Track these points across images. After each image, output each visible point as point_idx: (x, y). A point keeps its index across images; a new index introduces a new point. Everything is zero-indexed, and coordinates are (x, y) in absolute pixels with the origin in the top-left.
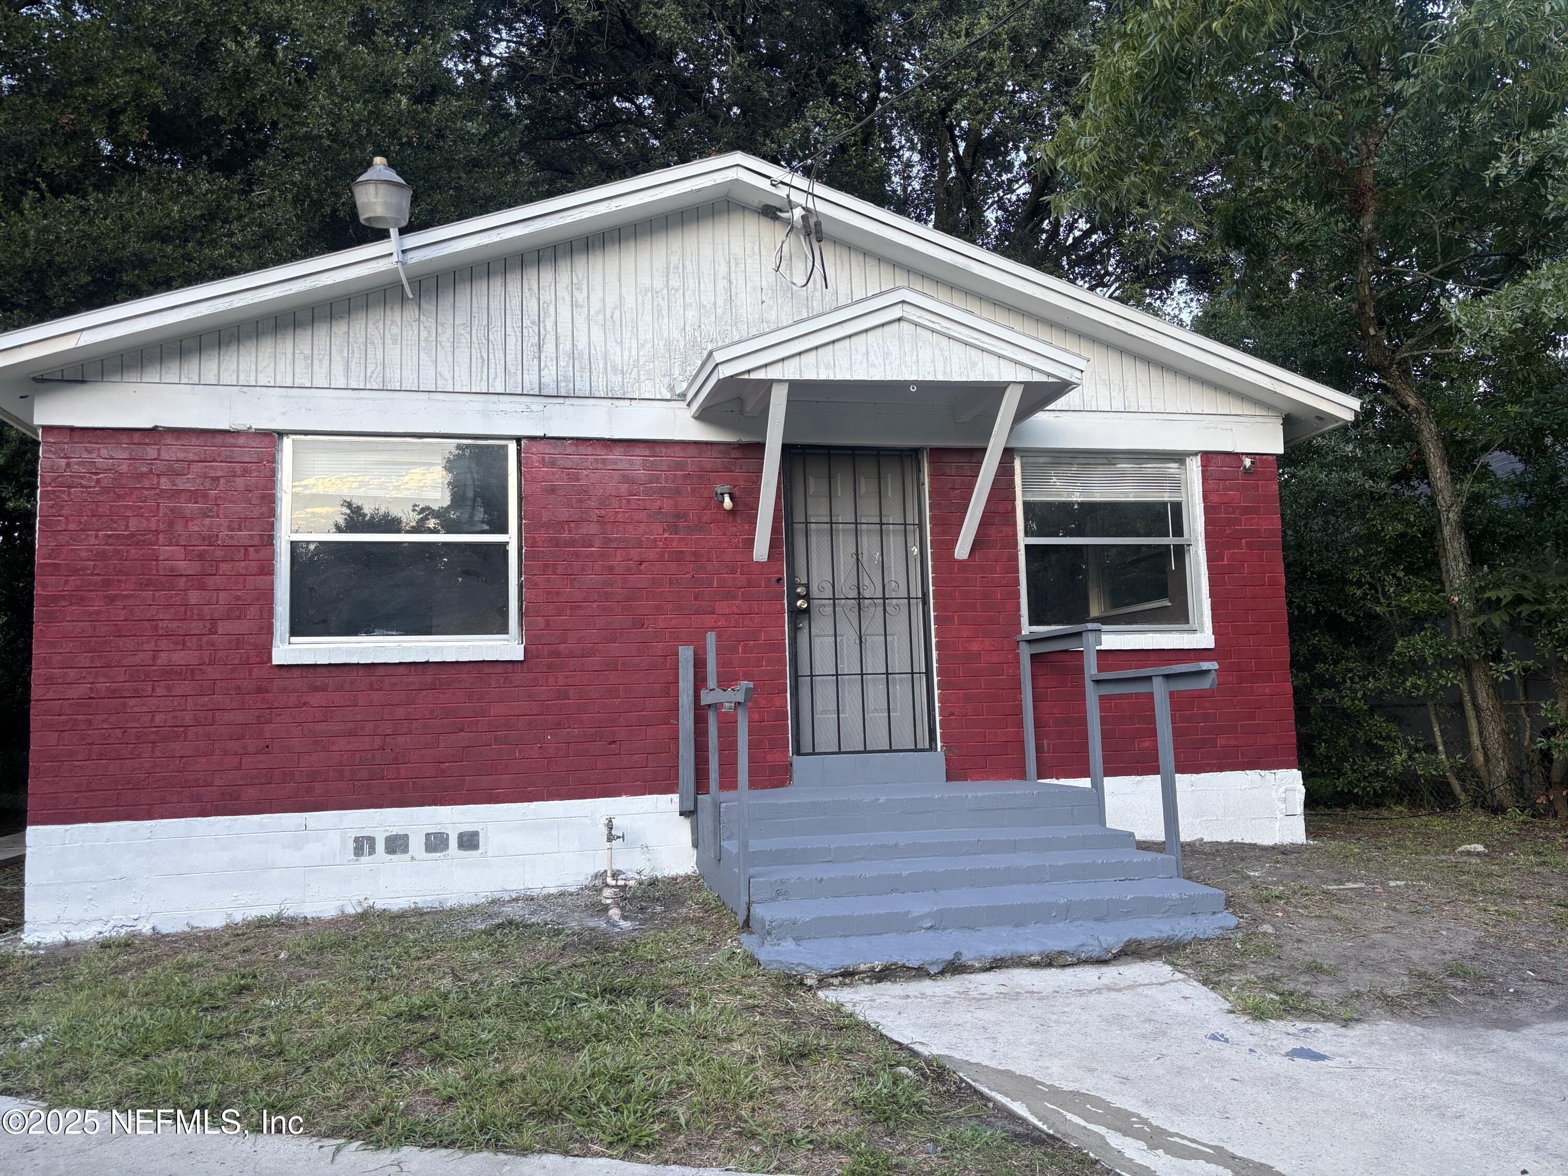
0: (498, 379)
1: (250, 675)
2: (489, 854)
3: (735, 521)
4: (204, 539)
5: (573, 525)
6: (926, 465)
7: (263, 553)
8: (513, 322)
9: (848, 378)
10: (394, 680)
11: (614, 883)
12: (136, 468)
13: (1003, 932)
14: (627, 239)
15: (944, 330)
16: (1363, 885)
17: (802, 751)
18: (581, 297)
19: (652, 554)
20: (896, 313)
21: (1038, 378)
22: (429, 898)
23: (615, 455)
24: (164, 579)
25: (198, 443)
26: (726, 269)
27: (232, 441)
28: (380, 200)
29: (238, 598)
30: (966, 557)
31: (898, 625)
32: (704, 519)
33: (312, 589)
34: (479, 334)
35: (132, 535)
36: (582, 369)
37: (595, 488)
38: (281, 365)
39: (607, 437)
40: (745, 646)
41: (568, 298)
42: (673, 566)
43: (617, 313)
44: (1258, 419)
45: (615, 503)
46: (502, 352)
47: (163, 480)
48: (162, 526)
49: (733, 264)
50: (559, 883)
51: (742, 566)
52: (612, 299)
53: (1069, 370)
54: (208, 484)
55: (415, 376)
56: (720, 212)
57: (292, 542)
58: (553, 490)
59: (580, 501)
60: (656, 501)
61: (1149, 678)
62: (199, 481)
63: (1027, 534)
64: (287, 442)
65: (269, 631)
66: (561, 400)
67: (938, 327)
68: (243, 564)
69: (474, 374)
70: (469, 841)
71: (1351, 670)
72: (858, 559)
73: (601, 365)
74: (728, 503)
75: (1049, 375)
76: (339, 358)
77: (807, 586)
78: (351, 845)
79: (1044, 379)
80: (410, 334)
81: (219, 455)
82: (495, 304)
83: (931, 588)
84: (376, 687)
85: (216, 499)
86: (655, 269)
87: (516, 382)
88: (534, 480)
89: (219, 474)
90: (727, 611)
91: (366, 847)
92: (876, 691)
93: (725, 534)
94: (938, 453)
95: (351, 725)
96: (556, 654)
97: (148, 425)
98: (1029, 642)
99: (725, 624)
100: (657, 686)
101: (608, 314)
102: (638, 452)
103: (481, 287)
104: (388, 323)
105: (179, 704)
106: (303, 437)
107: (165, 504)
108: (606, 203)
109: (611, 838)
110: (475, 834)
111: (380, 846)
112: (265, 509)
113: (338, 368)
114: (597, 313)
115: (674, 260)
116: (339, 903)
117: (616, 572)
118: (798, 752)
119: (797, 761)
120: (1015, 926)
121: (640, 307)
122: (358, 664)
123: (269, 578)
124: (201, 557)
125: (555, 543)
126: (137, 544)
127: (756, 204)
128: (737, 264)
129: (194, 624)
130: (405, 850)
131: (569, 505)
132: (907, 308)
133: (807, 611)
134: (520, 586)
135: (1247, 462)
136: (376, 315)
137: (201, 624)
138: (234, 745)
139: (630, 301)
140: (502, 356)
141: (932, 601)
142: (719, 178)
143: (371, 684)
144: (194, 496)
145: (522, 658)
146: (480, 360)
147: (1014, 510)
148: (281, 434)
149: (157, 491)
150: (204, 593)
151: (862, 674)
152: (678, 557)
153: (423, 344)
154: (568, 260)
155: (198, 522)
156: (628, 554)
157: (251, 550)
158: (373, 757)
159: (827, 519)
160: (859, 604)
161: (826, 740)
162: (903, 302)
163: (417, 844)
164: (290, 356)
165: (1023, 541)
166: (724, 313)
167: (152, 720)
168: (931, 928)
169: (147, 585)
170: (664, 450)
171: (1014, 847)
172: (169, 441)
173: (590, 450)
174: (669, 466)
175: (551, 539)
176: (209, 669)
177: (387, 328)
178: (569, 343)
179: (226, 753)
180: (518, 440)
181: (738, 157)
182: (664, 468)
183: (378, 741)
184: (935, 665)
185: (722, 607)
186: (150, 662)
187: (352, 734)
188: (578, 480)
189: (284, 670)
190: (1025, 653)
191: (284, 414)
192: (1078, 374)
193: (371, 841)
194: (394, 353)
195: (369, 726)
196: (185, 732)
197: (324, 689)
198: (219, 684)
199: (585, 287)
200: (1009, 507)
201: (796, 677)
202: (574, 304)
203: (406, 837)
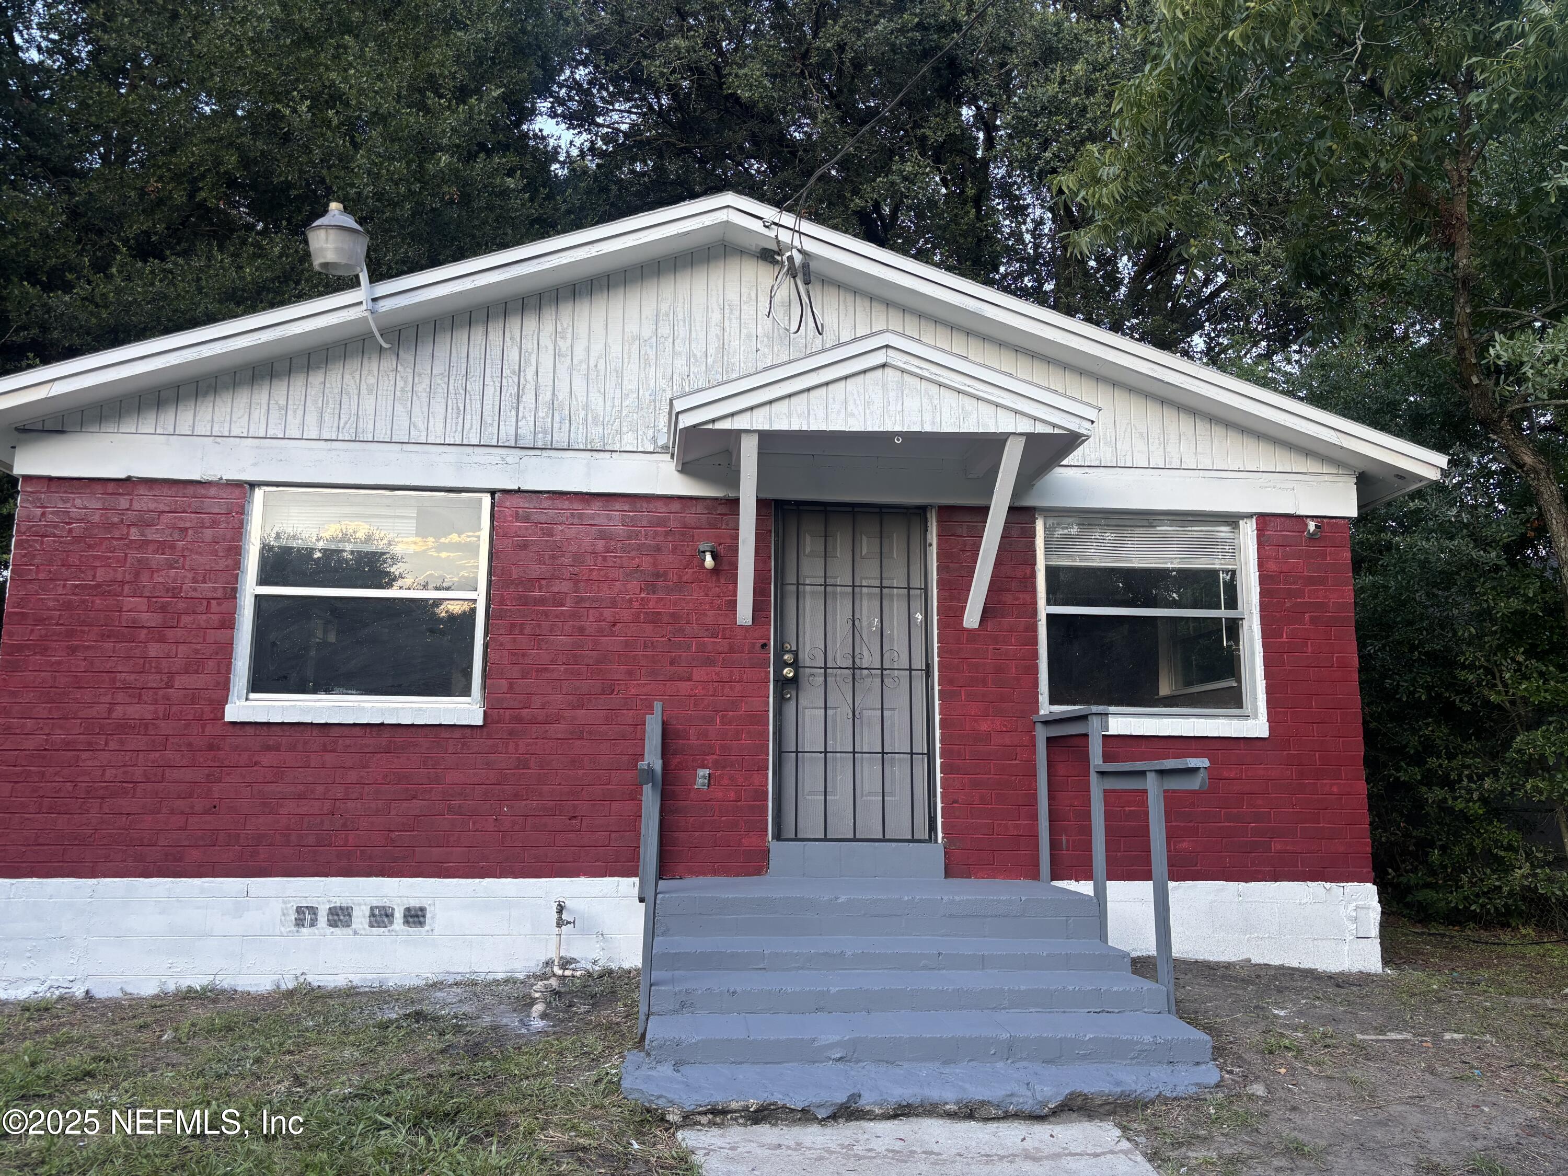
0: (474, 430)
1: (203, 731)
2: (436, 932)
3: (718, 581)
4: (168, 590)
5: (544, 583)
6: (935, 524)
7: (225, 607)
8: (492, 371)
9: (823, 428)
10: (348, 742)
11: (560, 972)
12: (107, 518)
13: (925, 1070)
14: (616, 286)
15: (933, 377)
16: (1409, 1036)
17: (784, 836)
18: (564, 345)
19: (626, 615)
20: (879, 358)
21: (1041, 429)
22: (369, 977)
23: (594, 510)
24: (125, 631)
25: (169, 493)
26: (720, 317)
27: (203, 492)
28: (330, 246)
29: (196, 652)
30: (976, 626)
31: (898, 699)
32: (684, 579)
33: (274, 644)
34: (456, 383)
35: (98, 586)
36: (562, 419)
37: (569, 544)
38: (255, 415)
39: (584, 490)
40: (723, 717)
41: (551, 347)
42: (649, 628)
43: (602, 361)
44: (1326, 478)
45: (589, 560)
46: (479, 403)
47: (133, 530)
48: (128, 578)
49: (727, 311)
50: (508, 969)
51: (724, 629)
52: (597, 348)
53: (1078, 420)
54: (176, 536)
55: (389, 427)
56: (716, 258)
57: (256, 596)
58: (525, 546)
59: (553, 557)
60: (633, 558)
61: (1143, 773)
62: (167, 532)
63: (1049, 602)
64: (259, 493)
65: (224, 687)
66: (538, 452)
67: (926, 374)
68: (204, 617)
69: (448, 425)
70: (415, 917)
71: (1468, 767)
72: (854, 624)
73: (582, 416)
74: (709, 561)
75: (1054, 426)
76: (313, 409)
77: (796, 654)
78: (293, 915)
79: (1048, 430)
80: (386, 385)
81: (189, 506)
82: (476, 353)
83: (936, 659)
84: (329, 748)
85: (183, 550)
86: (643, 317)
87: (492, 434)
88: (505, 535)
89: (188, 525)
90: (705, 678)
91: (308, 918)
92: (870, 772)
93: (707, 595)
94: (947, 512)
95: (301, 787)
96: (519, 719)
97: (122, 475)
98: (1045, 723)
99: (702, 692)
100: (625, 758)
101: (592, 363)
102: (617, 507)
103: (462, 336)
104: (365, 372)
105: (131, 759)
106: (274, 488)
107: (133, 555)
108: (587, 248)
109: (560, 923)
110: (423, 910)
111: (323, 917)
112: (230, 562)
113: (311, 419)
114: (581, 362)
115: (664, 307)
116: (276, 977)
117: (587, 632)
118: (778, 837)
119: (774, 846)
120: (944, 1063)
121: (625, 356)
122: (312, 724)
123: (228, 631)
124: (163, 609)
125: (524, 601)
126: (103, 594)
127: (753, 248)
128: (731, 311)
129: (151, 677)
130: (348, 923)
131: (540, 561)
132: (891, 352)
133: (795, 680)
134: (486, 646)
135: (1312, 526)
136: (353, 364)
137: (158, 677)
138: (181, 804)
139: (616, 350)
140: (479, 407)
141: (936, 674)
142: (708, 220)
143: (325, 745)
144: (162, 547)
145: (480, 723)
146: (455, 411)
147: (1033, 575)
148: (253, 485)
149: (126, 542)
150: (163, 646)
151: (854, 752)
152: (655, 619)
153: (398, 393)
154: (554, 308)
155: (163, 573)
156: (601, 614)
157: (214, 602)
158: (322, 822)
159: (822, 581)
160: (854, 675)
161: (811, 825)
162: (887, 346)
163: (360, 917)
164: (265, 407)
165: (1044, 609)
166: (715, 362)
167: (103, 775)
168: (840, 1059)
169: (108, 637)
170: (645, 505)
171: (983, 962)
172: (141, 492)
173: (566, 504)
174: (649, 522)
175: (520, 597)
176: (162, 724)
177: (363, 378)
178: (549, 394)
179: (172, 812)
180: (493, 493)
181: (728, 198)
182: (645, 523)
183: (327, 805)
184: (938, 745)
185: (699, 674)
186: (106, 715)
187: (300, 797)
188: (552, 536)
189: (238, 727)
190: (1041, 734)
191: (255, 464)
192: (1087, 425)
193: (314, 911)
194: (368, 403)
195: (320, 789)
196: (134, 788)
197: (277, 748)
198: (171, 739)
199: (569, 336)
200: (1028, 572)
201: (780, 753)
202: (557, 353)
203: (349, 909)
